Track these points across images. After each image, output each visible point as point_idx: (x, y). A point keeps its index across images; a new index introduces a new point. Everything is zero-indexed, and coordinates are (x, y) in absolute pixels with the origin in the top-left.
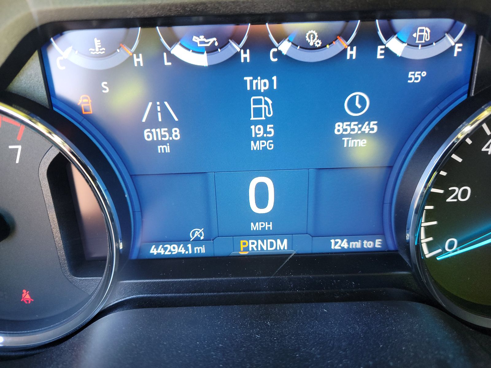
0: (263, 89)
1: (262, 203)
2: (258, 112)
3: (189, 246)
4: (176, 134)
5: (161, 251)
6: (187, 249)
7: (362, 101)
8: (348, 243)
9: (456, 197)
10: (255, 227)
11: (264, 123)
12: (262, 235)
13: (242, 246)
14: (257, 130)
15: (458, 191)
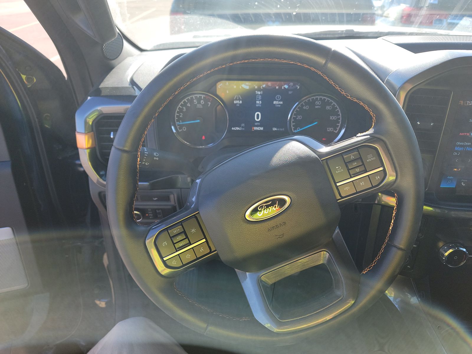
0: (259, 94)
1: (258, 118)
2: (258, 98)
3: (241, 128)
4: (241, 102)
5: (234, 129)
6: (240, 129)
7: (279, 97)
8: (277, 129)
9: (299, 118)
10: (256, 124)
11: (259, 101)
12: (257, 126)
13: (253, 129)
14: (258, 102)
15: (299, 117)
